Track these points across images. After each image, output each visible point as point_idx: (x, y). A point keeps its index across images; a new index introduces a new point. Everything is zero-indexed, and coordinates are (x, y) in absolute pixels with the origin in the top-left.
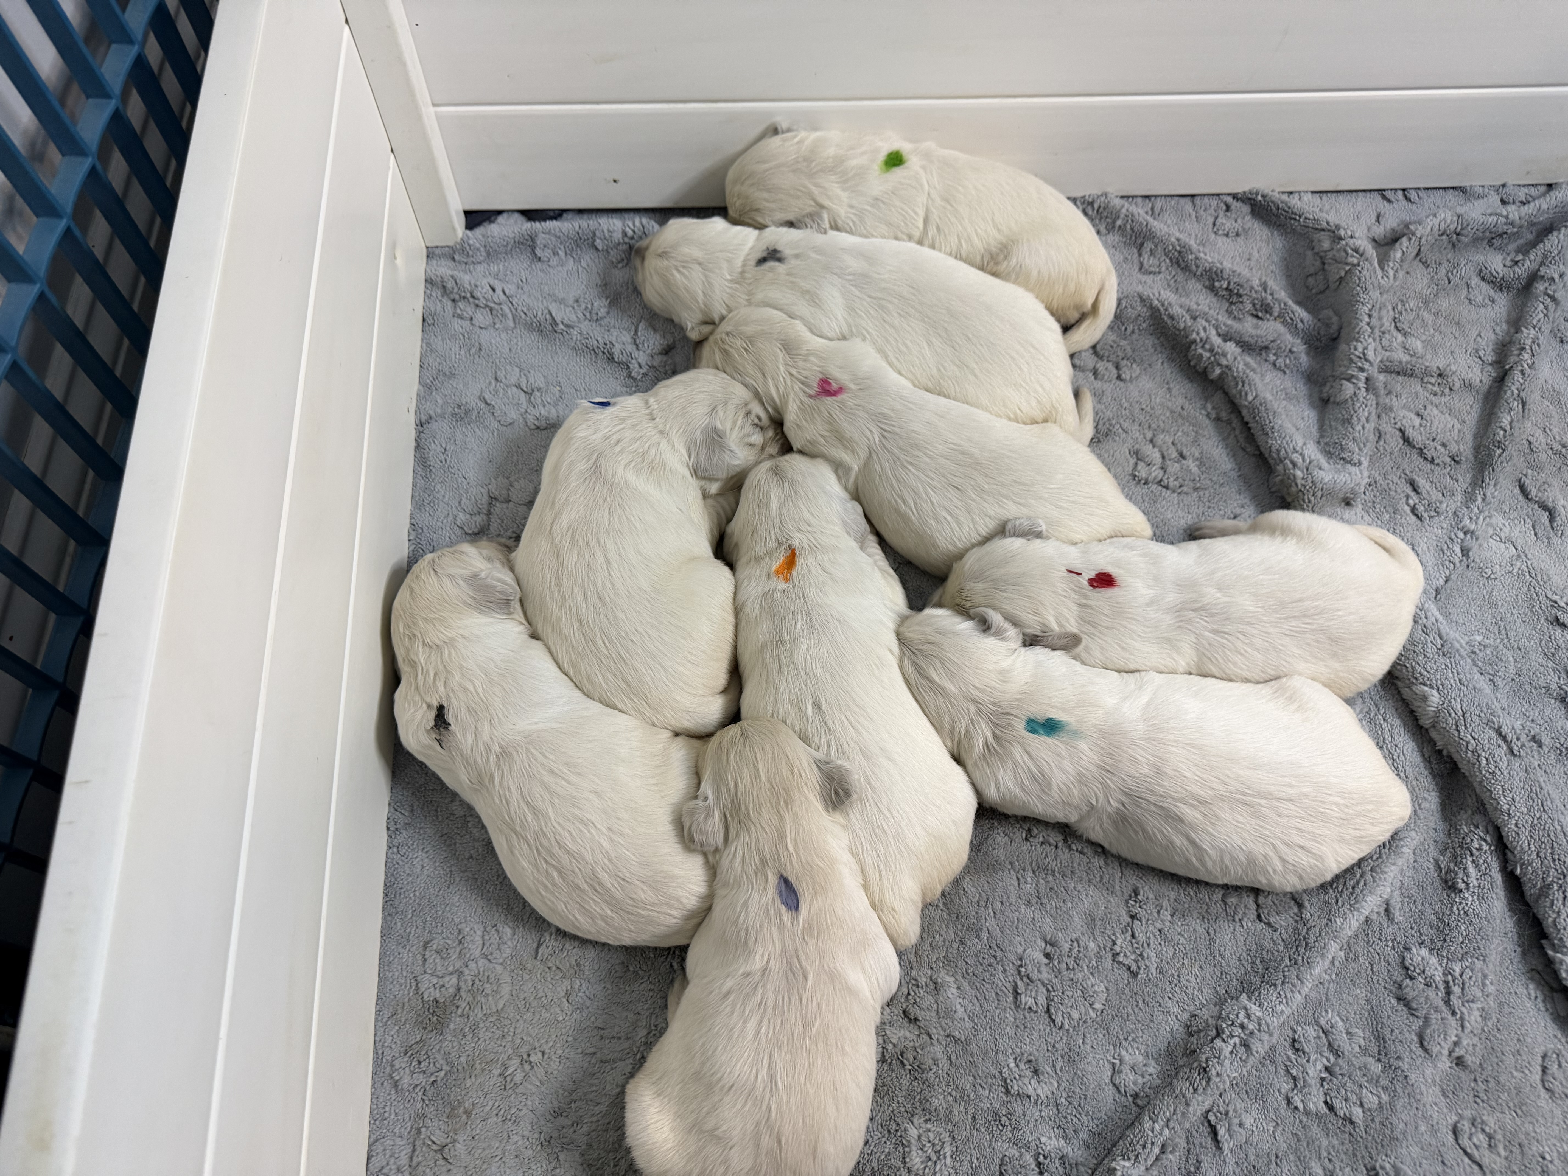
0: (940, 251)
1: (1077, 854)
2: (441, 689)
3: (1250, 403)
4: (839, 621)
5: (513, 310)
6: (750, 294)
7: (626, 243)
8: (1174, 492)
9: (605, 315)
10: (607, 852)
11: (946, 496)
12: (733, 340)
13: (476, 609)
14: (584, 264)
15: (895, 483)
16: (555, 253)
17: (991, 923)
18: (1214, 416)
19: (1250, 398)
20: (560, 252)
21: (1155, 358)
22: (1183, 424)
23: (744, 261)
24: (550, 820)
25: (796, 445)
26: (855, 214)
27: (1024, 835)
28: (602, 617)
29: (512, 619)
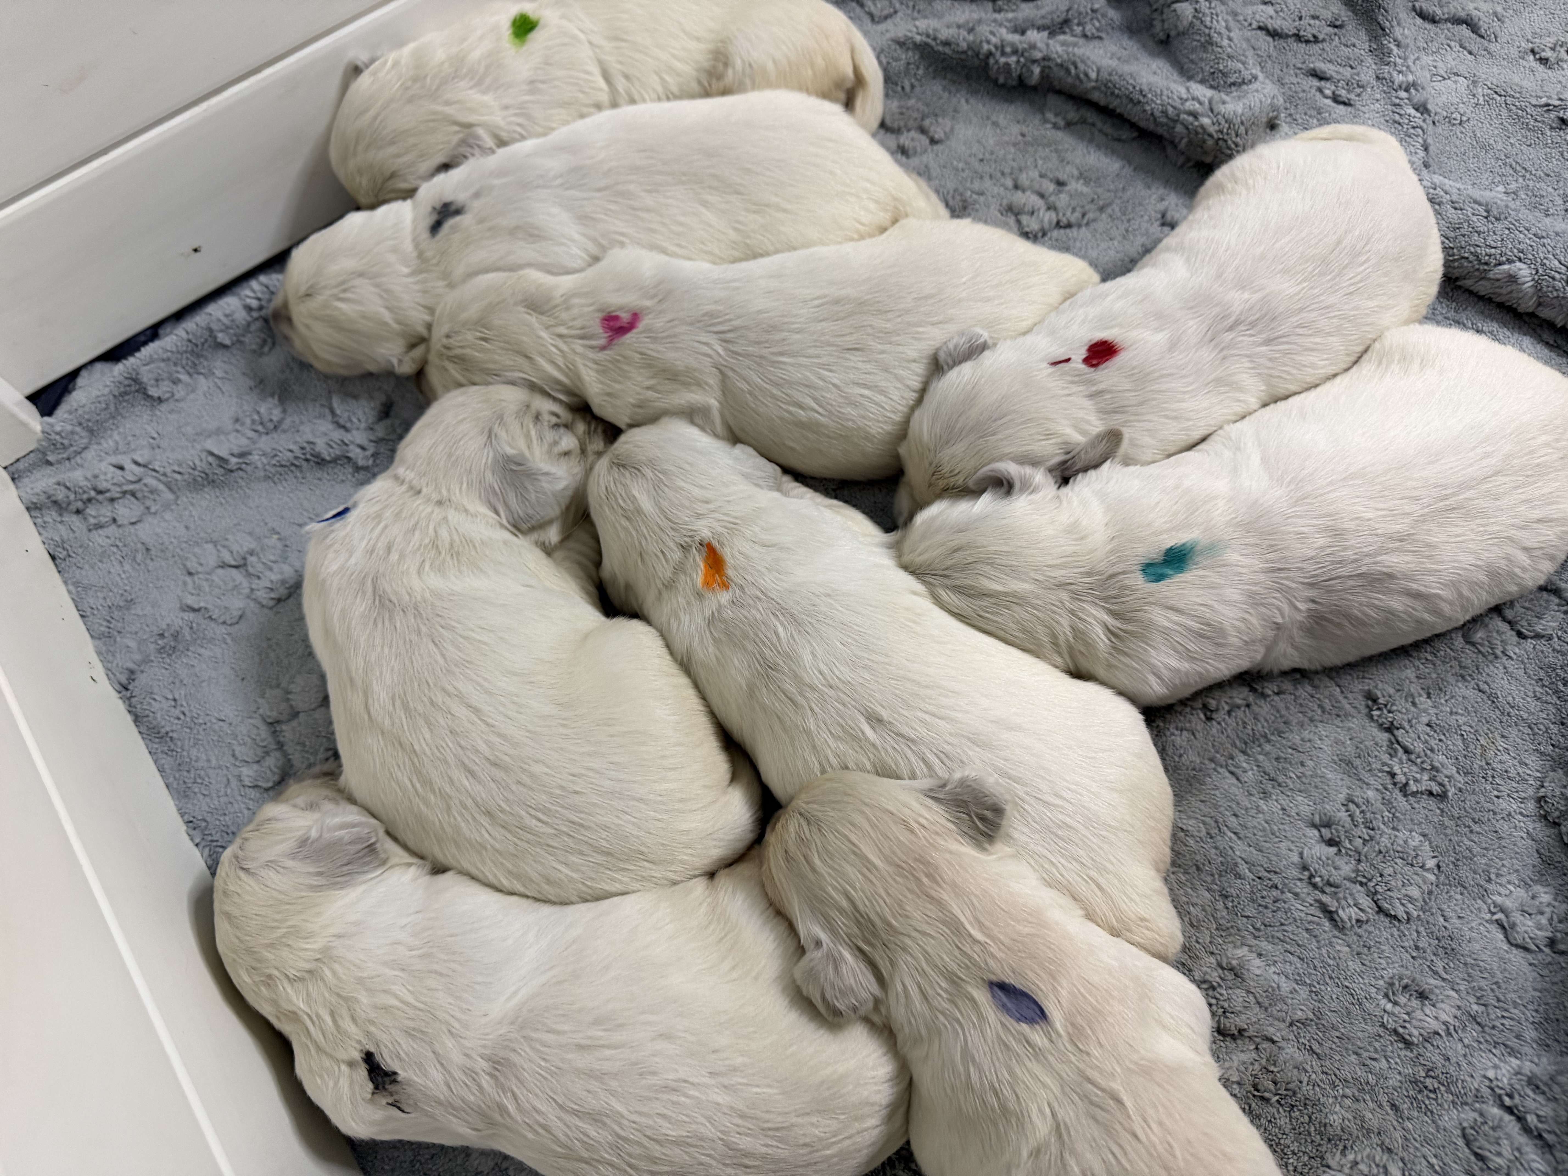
0: (644, 100)
1: (1276, 698)
2: (352, 1029)
3: (1097, 81)
4: (828, 595)
5: (162, 478)
6: (445, 275)
7: (256, 319)
8: (1079, 226)
9: (282, 415)
10: (732, 1108)
11: (848, 368)
12: (460, 338)
13: (333, 886)
14: (219, 373)
15: (775, 391)
16: (176, 382)
17: (1240, 849)
18: (1062, 123)
19: (1093, 75)
20: (181, 377)
21: (954, 100)
22: (1036, 152)
23: (414, 240)
24: (622, 1116)
25: (621, 420)
26: (516, 115)
27: (1202, 716)
28: (514, 787)
29: (391, 867)
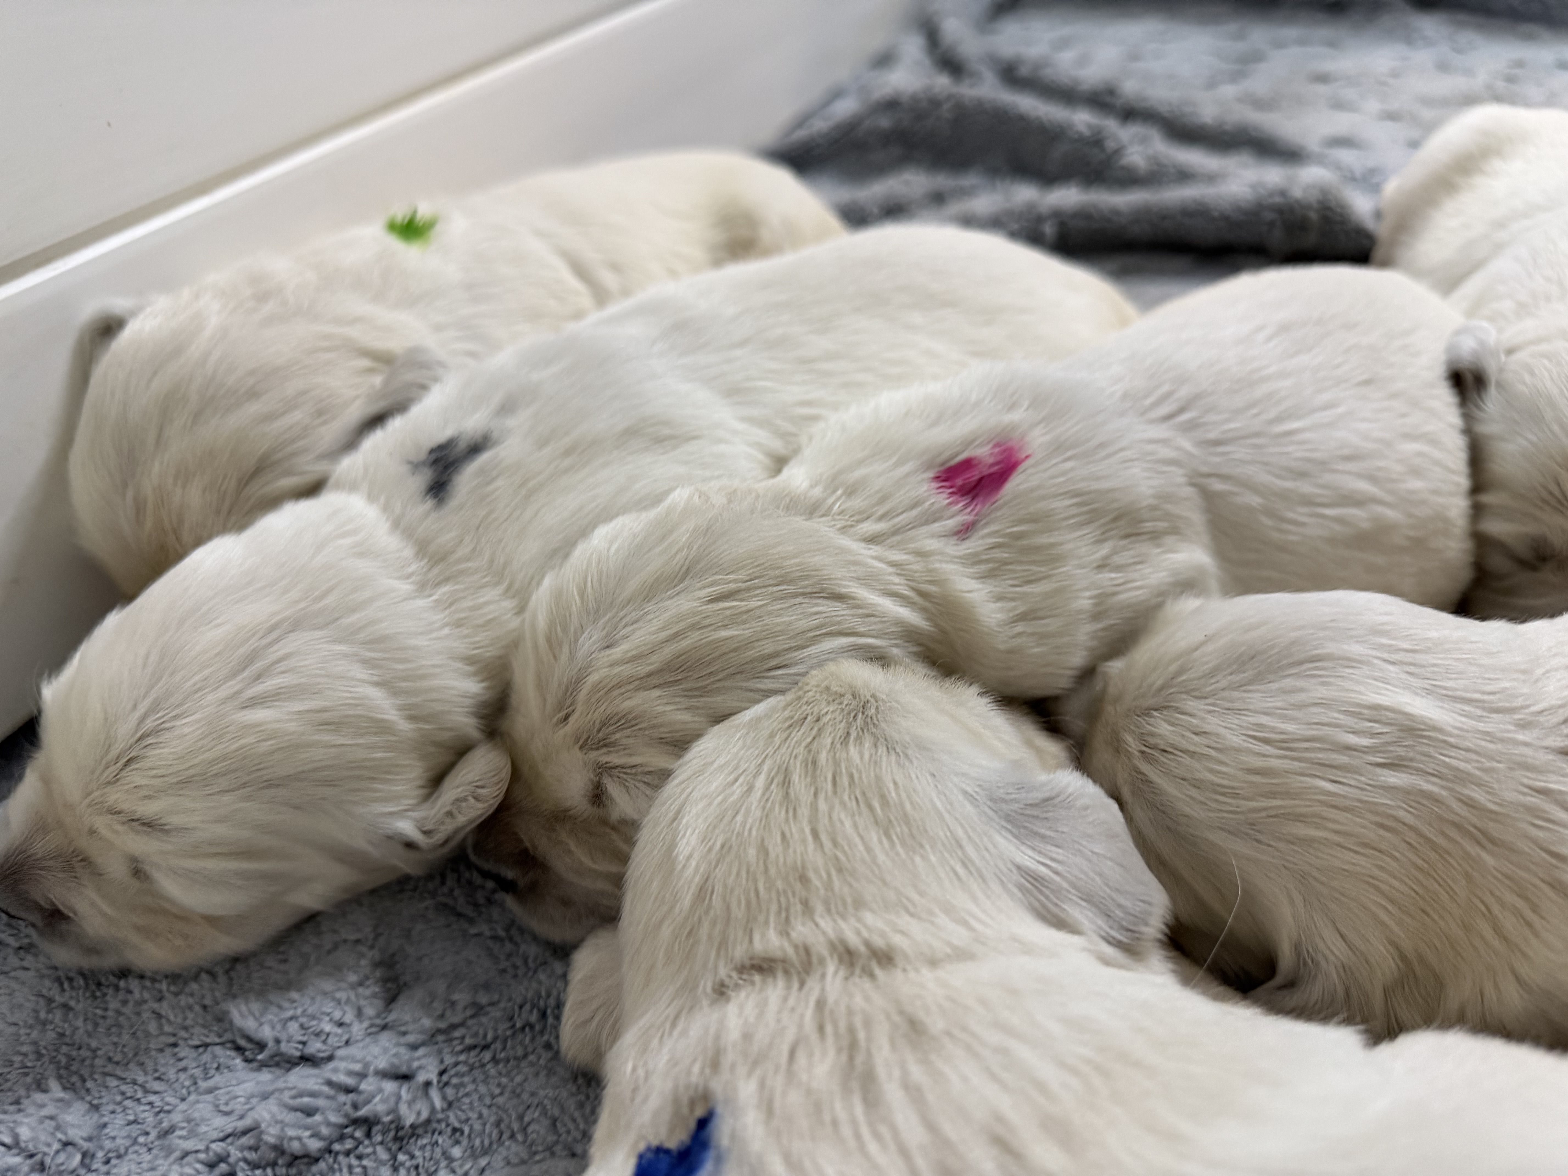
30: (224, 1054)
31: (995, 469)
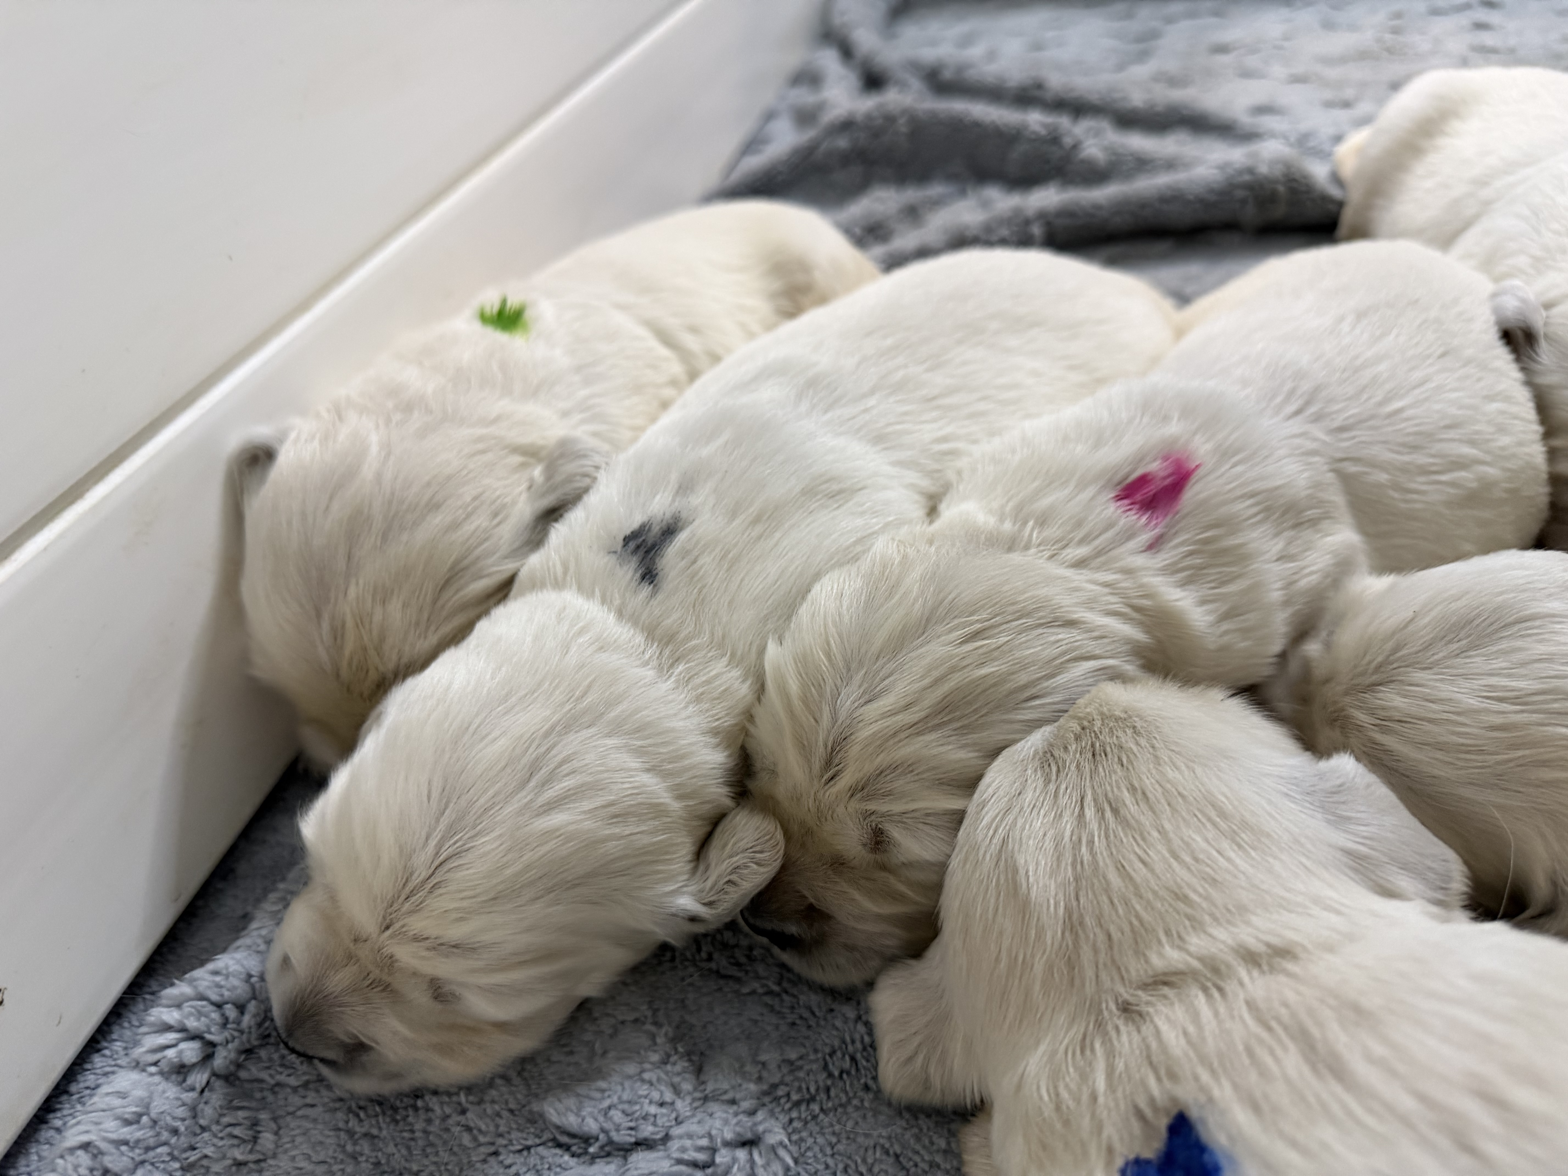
30: (551, 1154)
31: (1168, 481)
